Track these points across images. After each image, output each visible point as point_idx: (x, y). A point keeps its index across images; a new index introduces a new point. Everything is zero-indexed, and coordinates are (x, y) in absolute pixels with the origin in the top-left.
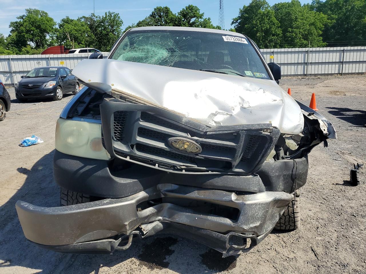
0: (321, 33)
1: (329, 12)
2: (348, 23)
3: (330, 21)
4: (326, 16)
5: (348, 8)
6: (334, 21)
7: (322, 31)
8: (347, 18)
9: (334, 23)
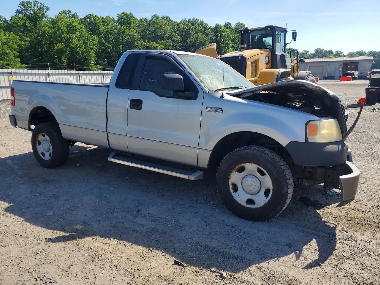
0: (18, 54)
1: (20, 34)
2: (41, 47)
3: (23, 42)
4: (18, 37)
5: (39, 33)
6: (27, 43)
7: (18, 52)
8: (40, 42)
9: (28, 45)
